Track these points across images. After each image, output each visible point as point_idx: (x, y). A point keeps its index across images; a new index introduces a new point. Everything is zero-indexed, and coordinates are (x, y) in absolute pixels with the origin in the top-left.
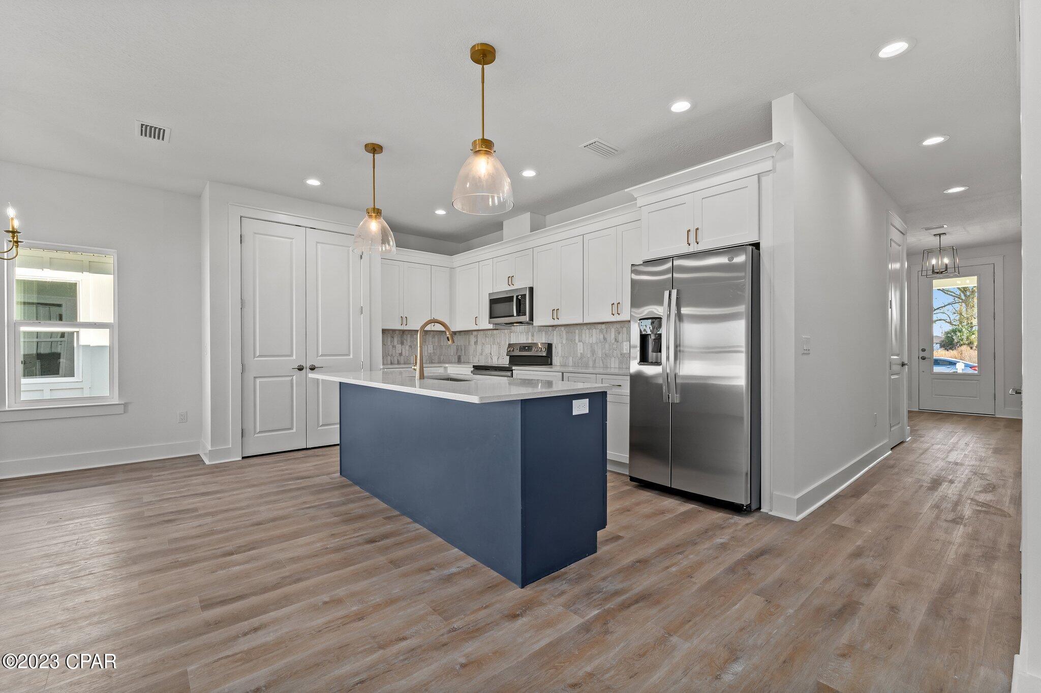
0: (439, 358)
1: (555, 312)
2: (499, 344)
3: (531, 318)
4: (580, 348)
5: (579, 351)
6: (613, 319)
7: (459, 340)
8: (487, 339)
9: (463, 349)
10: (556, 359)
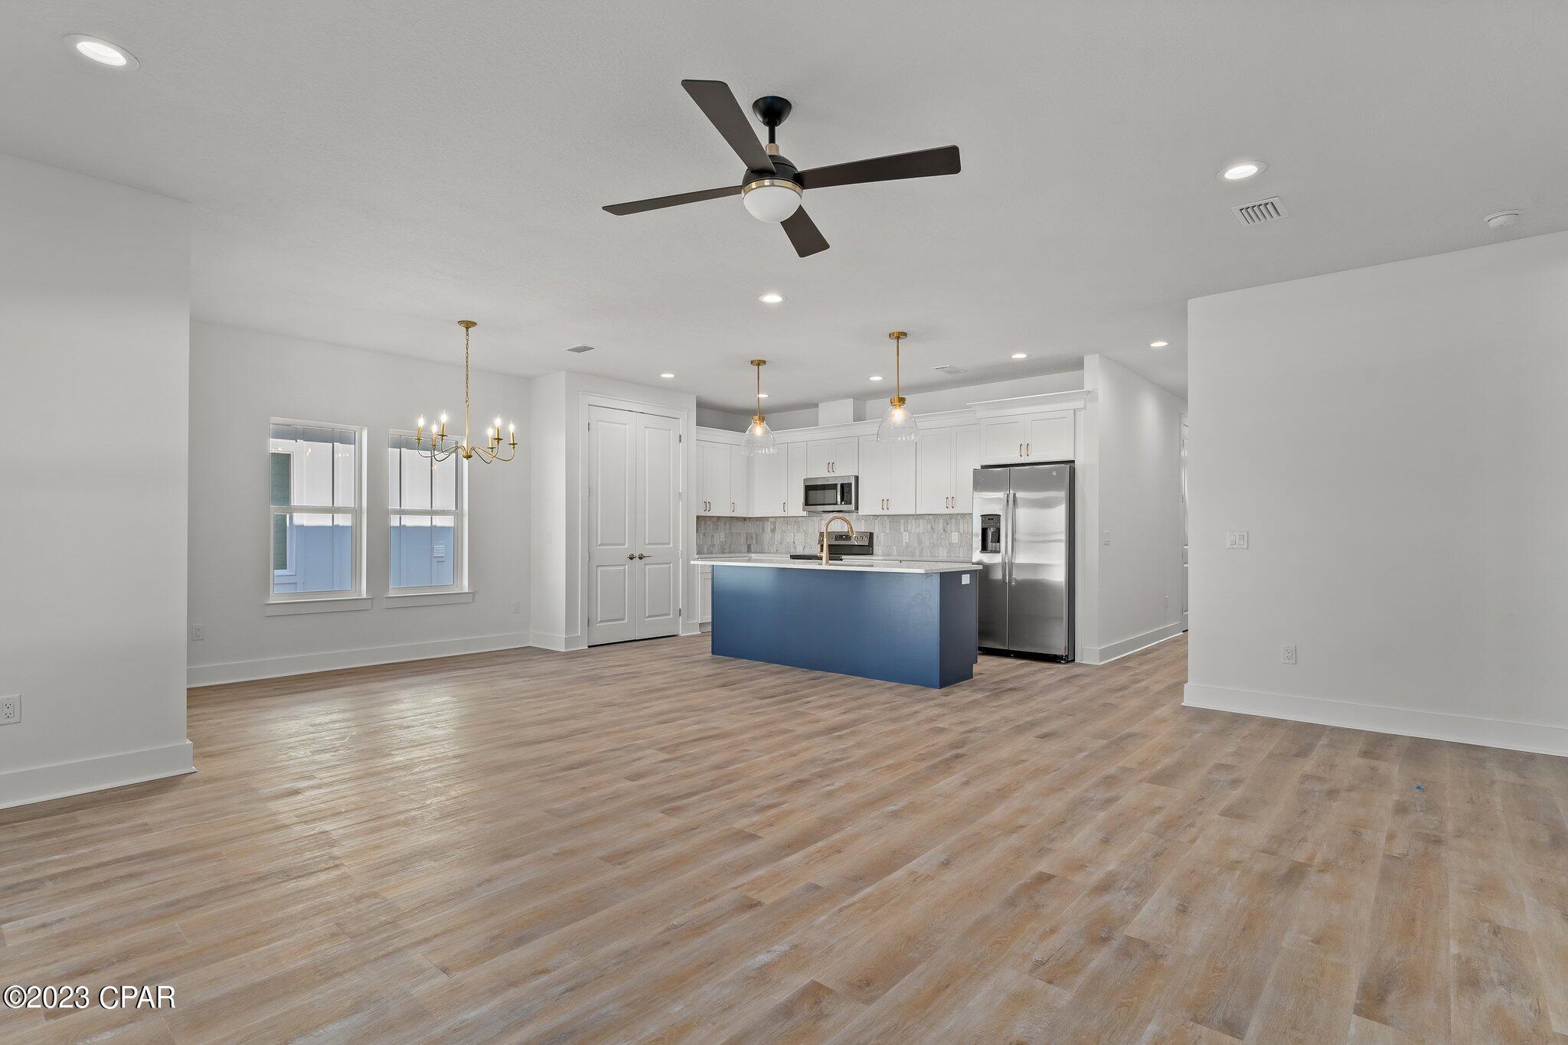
0: (730, 548)
1: (885, 502)
2: (806, 533)
3: (857, 508)
4: (906, 537)
5: (904, 541)
6: (947, 511)
7: (751, 528)
8: (789, 526)
9: (754, 536)
10: (877, 548)
